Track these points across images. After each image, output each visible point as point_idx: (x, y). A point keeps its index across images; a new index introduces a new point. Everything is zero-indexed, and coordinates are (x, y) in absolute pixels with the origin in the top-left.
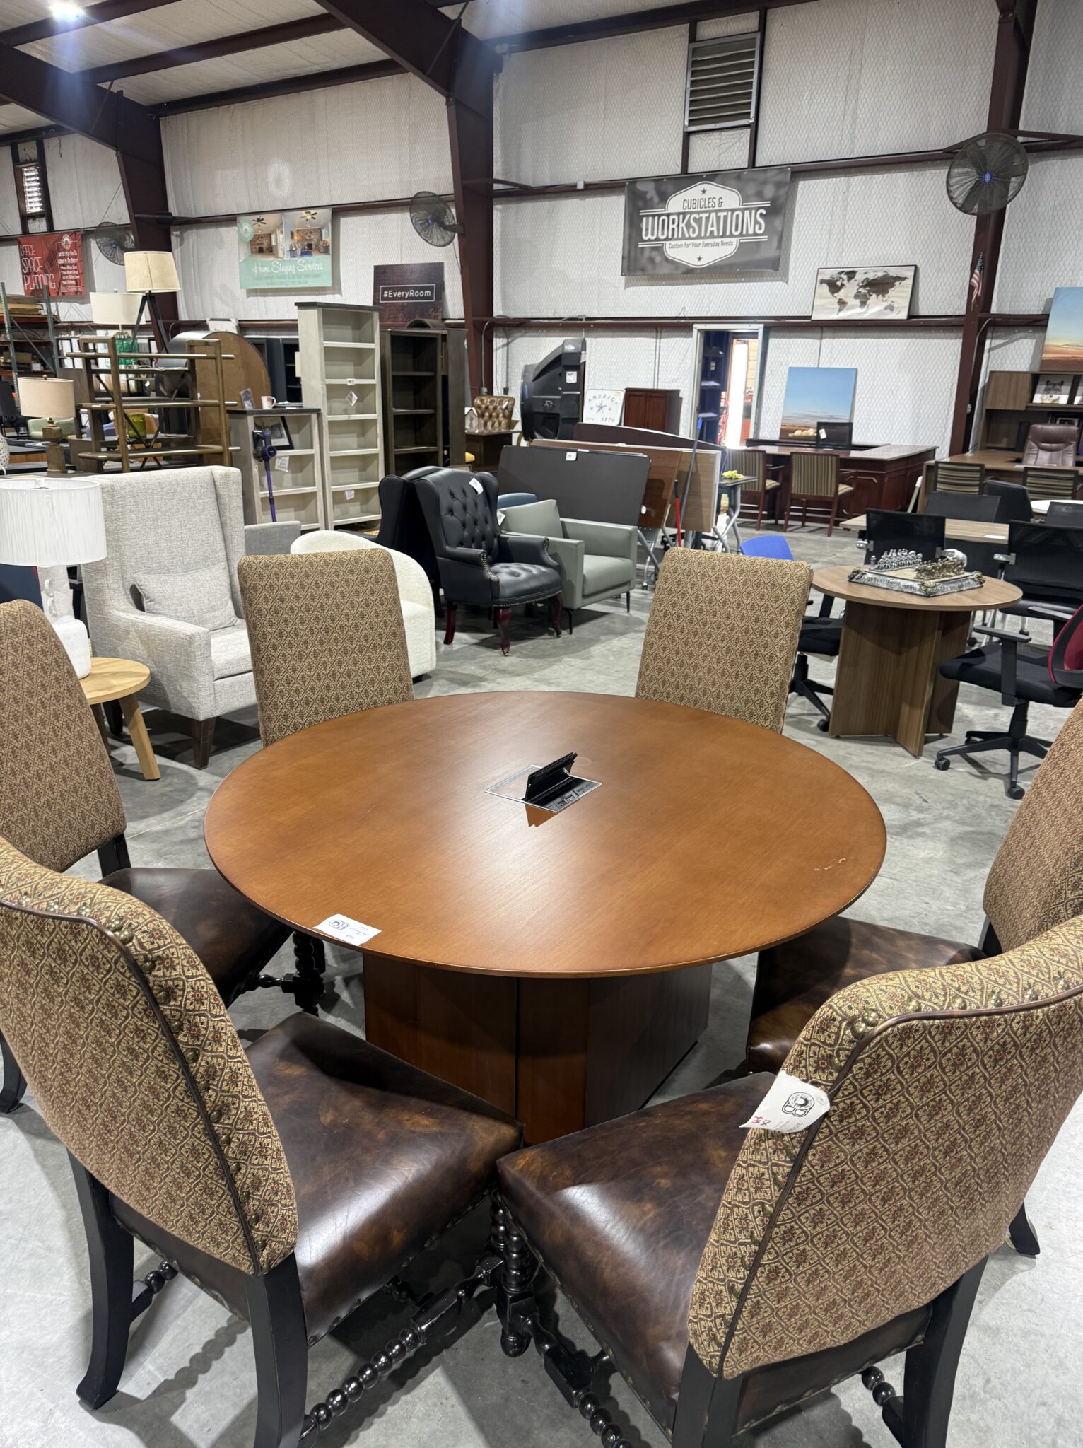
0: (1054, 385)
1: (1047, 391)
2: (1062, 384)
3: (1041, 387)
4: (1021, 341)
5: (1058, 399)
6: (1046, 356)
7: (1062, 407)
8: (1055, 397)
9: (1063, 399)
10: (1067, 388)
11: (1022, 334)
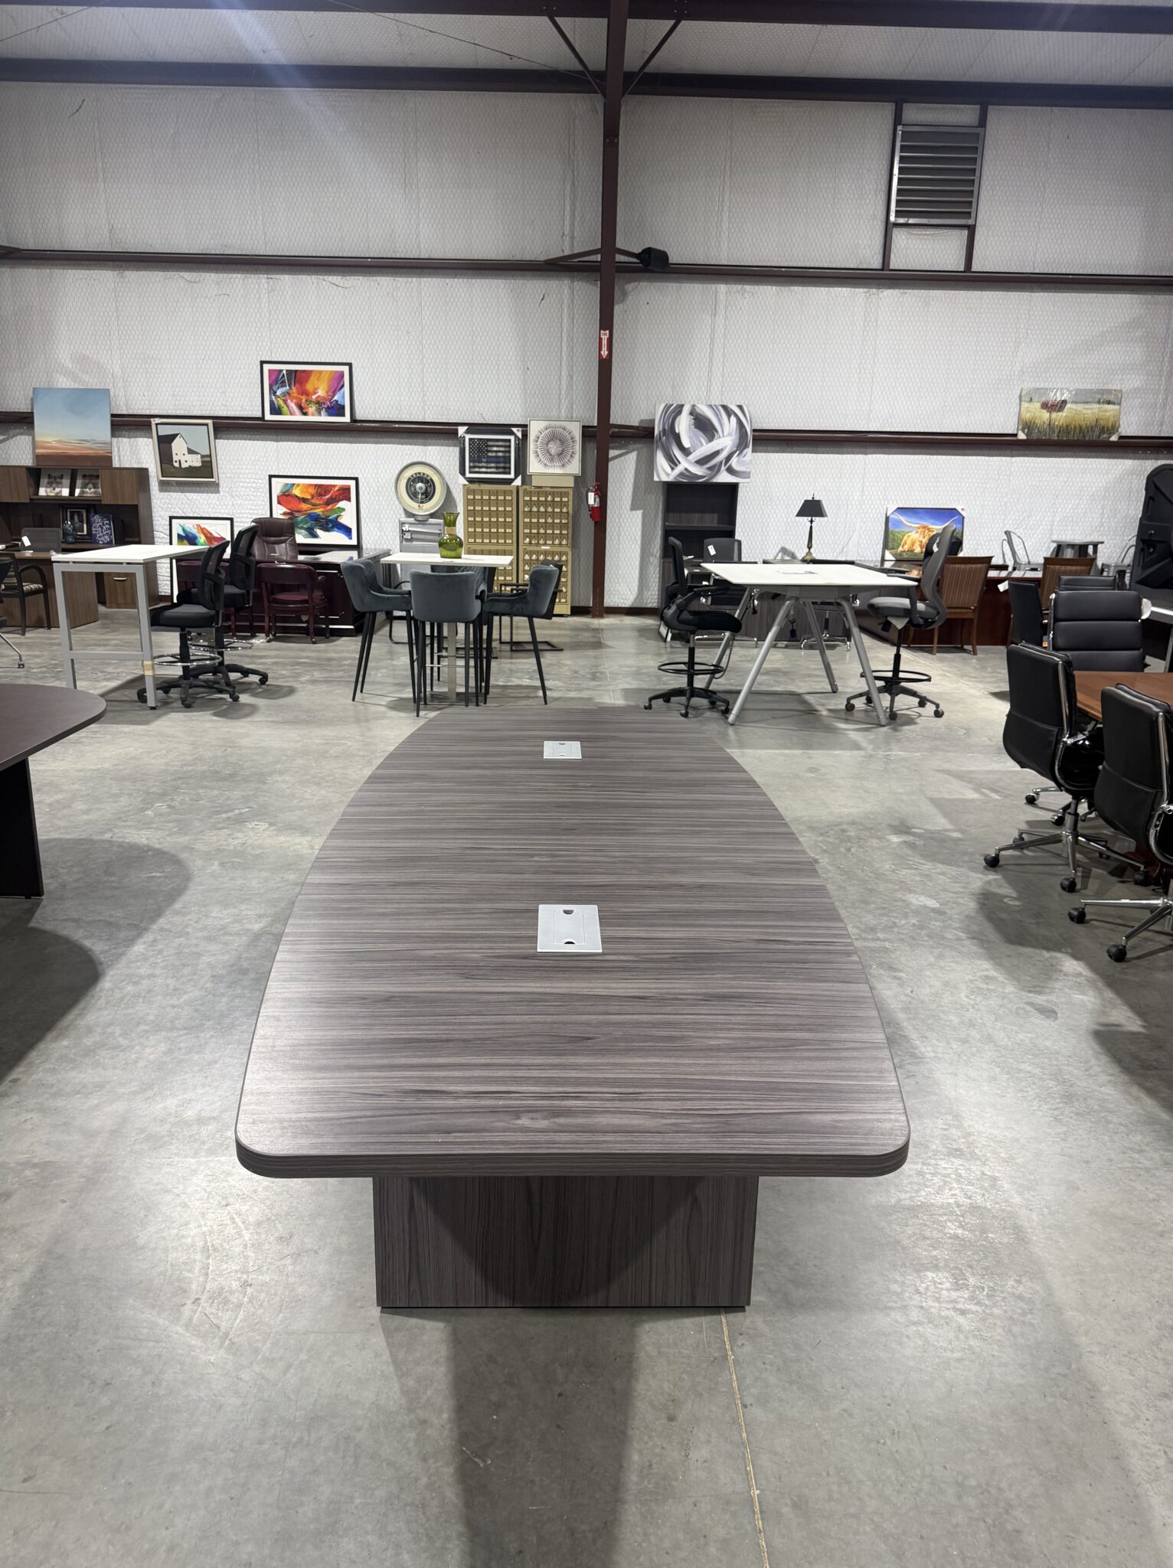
0: (55, 478)
1: (50, 484)
2: (62, 477)
3: (44, 481)
4: (19, 437)
5: (61, 492)
6: (39, 451)
7: (64, 499)
8: (57, 490)
9: (65, 492)
10: (67, 481)
11: (18, 431)
